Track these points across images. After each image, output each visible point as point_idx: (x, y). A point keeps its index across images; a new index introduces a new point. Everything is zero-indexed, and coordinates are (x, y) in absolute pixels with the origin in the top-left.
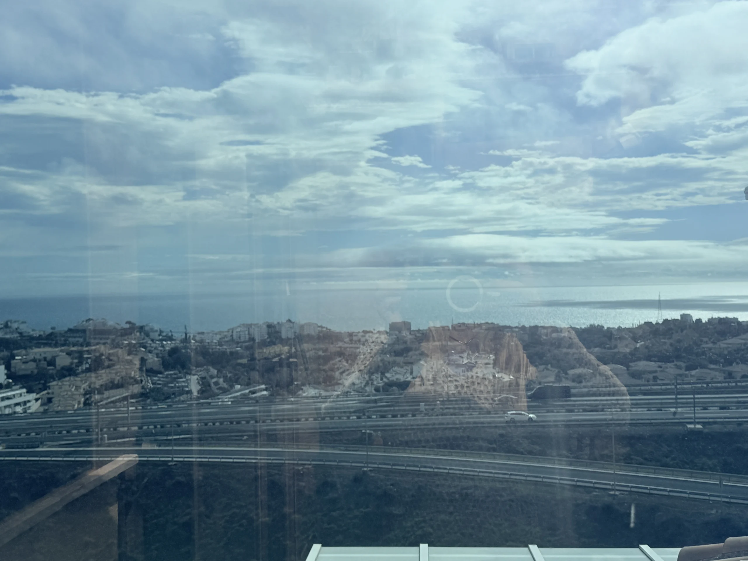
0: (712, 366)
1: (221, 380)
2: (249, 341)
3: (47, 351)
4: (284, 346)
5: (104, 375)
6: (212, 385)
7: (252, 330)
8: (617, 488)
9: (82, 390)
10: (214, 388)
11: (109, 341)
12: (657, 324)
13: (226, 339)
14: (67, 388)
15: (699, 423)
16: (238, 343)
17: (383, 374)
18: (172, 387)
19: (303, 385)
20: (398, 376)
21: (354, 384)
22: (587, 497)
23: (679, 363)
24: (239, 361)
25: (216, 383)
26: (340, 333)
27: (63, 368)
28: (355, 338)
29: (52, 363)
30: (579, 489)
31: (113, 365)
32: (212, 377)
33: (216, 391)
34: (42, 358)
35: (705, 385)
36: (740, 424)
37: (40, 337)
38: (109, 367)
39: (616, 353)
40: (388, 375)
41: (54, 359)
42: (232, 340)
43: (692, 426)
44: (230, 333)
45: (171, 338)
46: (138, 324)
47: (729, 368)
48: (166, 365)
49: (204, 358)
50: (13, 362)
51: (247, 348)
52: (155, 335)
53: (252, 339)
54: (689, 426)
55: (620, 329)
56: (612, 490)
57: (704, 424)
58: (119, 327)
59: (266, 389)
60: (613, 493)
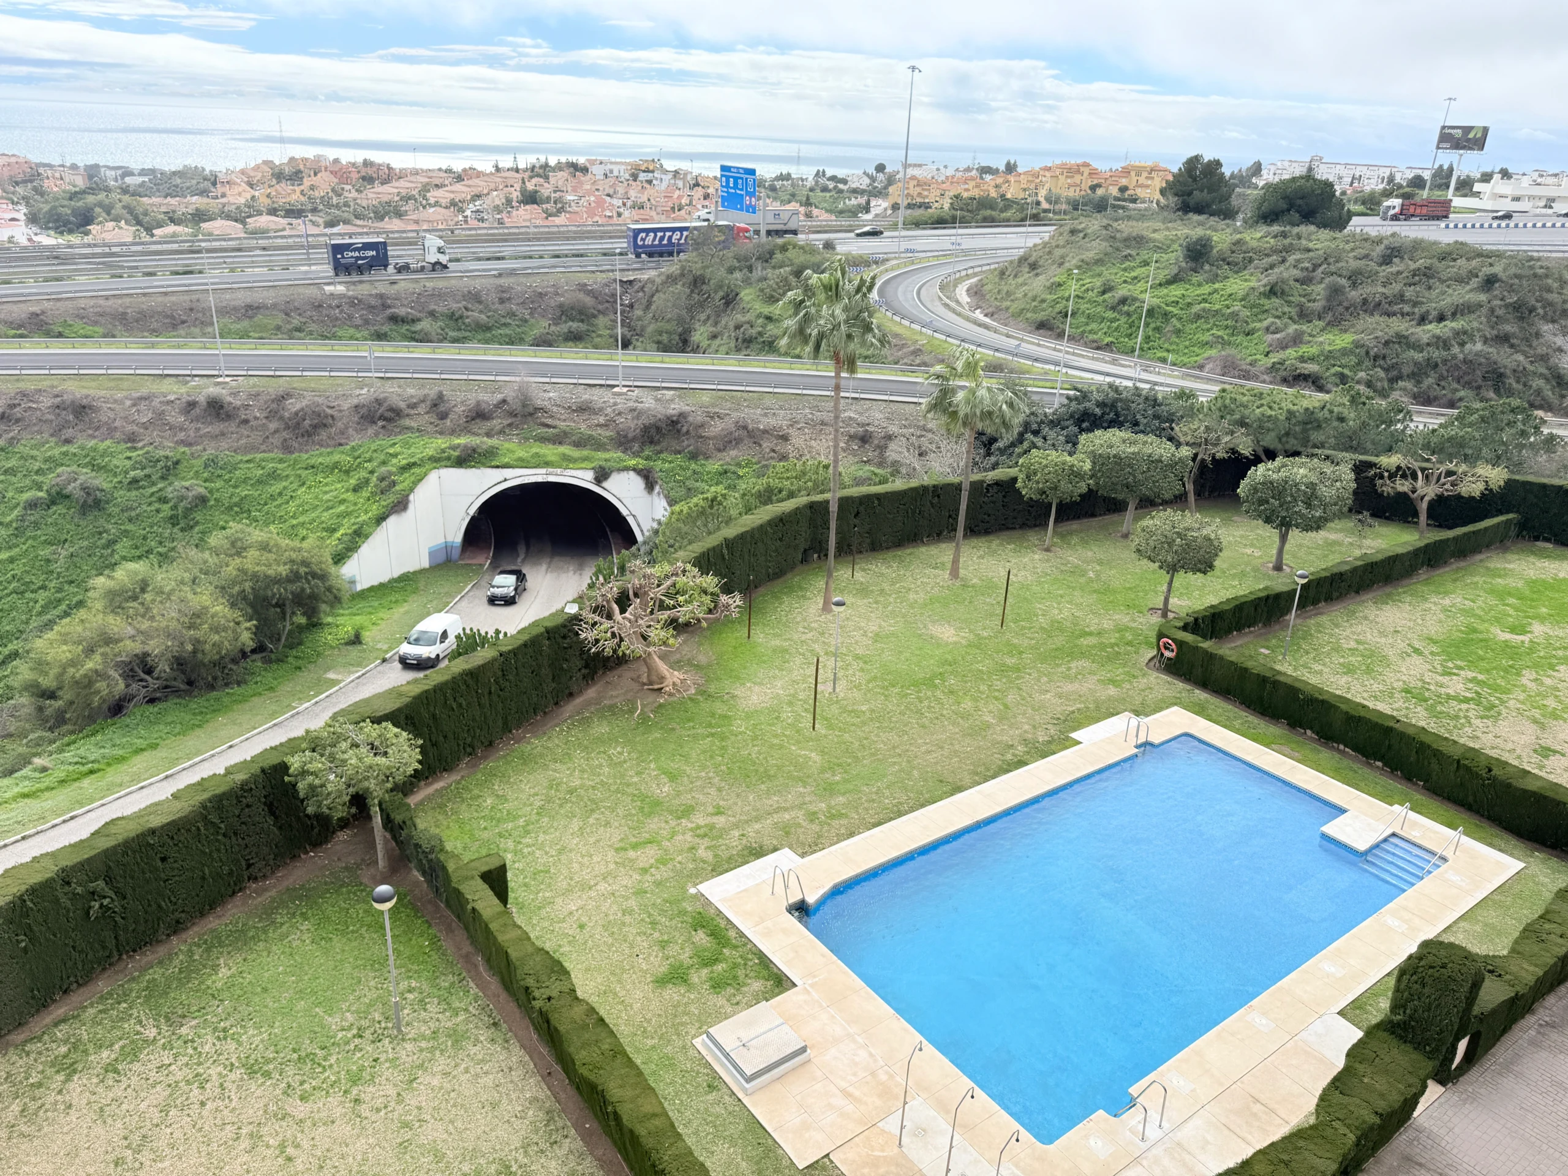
12: (282, 164)
15: (340, 283)
22: (183, 389)
23: (314, 219)
30: (168, 379)
39: (224, 205)
43: (331, 288)
47: (381, 225)
56: (218, 376)
57: (347, 284)
60: (220, 380)
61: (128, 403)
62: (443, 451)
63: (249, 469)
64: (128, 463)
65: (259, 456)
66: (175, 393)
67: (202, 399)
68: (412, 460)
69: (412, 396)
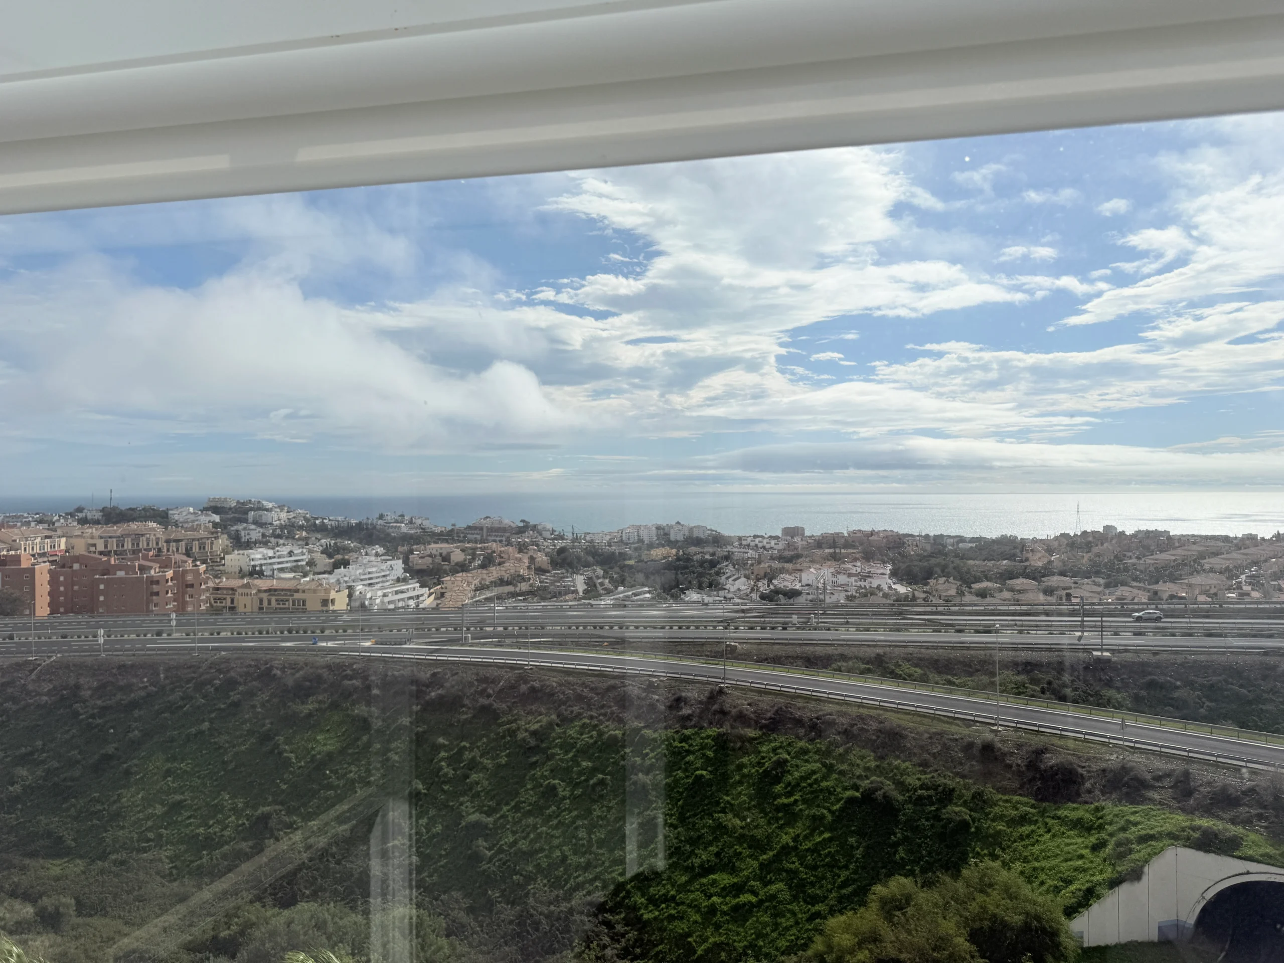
0: (1135, 584)
1: (607, 581)
2: (638, 543)
3: (444, 547)
4: (672, 548)
5: (495, 572)
6: (598, 585)
7: (641, 532)
8: (1000, 723)
9: (473, 587)
10: (599, 588)
11: (504, 539)
12: (1076, 535)
13: (616, 540)
14: (459, 583)
15: (1107, 650)
16: (627, 544)
17: (770, 581)
18: (558, 586)
19: (687, 589)
20: (786, 583)
21: (739, 590)
22: (966, 731)
23: (1097, 580)
24: (627, 562)
25: (602, 584)
26: (730, 537)
27: (457, 564)
28: (744, 543)
29: (446, 558)
30: (958, 722)
31: (504, 562)
32: (598, 577)
33: (602, 592)
34: (438, 553)
35: (1119, 607)
36: (1156, 653)
37: (441, 534)
38: (500, 564)
39: (1026, 567)
40: (775, 582)
41: (449, 554)
42: (622, 541)
43: (1099, 653)
44: (620, 534)
45: (561, 537)
46: (532, 523)
47: (1156, 587)
48: (554, 564)
49: (594, 558)
50: (411, 556)
51: (636, 549)
52: (547, 534)
53: (641, 541)
54: (1095, 653)
55: (1035, 541)
56: (994, 725)
57: (1113, 651)
58: (513, 525)
59: (649, 592)
60: (995, 728)
61: (926, 735)
62: (1183, 830)
63: (1006, 807)
64: (918, 783)
65: (1016, 798)
66: (961, 734)
67: (978, 741)
68: (1151, 832)
69: (1159, 770)
